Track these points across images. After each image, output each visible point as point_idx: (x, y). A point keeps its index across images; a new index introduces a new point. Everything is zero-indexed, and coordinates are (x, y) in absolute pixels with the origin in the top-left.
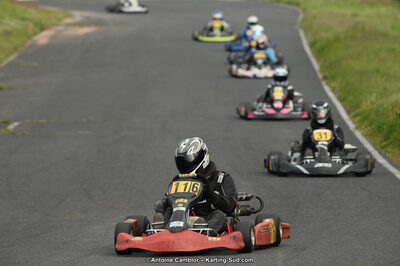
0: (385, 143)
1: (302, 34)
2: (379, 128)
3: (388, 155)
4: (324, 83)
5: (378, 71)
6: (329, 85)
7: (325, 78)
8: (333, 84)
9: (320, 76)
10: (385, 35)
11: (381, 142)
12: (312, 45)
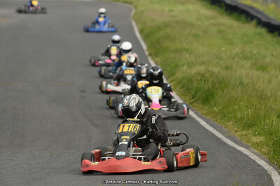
0: (192, 101)
1: (134, 24)
2: (188, 89)
3: (194, 108)
4: (149, 58)
5: (188, 50)
6: (153, 60)
7: (150, 55)
8: (156, 60)
9: (147, 53)
10: (192, 25)
11: (190, 99)
12: (141, 32)
